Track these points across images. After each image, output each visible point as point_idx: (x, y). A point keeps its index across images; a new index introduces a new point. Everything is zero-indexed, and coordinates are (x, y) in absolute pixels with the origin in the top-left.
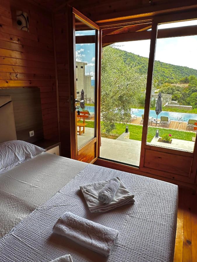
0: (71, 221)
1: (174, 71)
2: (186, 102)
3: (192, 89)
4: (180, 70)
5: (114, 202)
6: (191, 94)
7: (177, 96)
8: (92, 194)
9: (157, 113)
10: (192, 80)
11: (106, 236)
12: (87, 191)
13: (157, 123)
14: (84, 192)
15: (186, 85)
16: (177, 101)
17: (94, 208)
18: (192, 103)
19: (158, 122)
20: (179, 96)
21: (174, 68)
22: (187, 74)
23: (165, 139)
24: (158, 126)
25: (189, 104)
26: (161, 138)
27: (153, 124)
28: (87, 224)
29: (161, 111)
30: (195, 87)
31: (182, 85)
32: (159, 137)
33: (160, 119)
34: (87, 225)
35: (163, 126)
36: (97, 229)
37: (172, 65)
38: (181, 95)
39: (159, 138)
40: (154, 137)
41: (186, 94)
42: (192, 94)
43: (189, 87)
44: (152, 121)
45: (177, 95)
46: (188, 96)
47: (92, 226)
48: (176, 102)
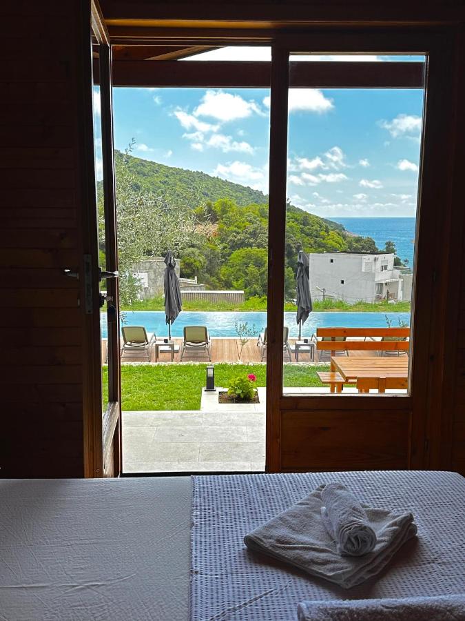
0: (343, 617)
1: (168, 184)
2: (220, 280)
3: (231, 240)
4: (185, 182)
5: (383, 544)
6: (229, 255)
7: (192, 264)
8: (302, 544)
9: (170, 318)
10: (224, 211)
11: (456, 613)
12: (278, 541)
13: (173, 352)
14: (273, 546)
15: (212, 228)
16: (196, 278)
17: (352, 573)
18: (237, 280)
19: (176, 348)
20: (197, 264)
21: (167, 177)
22: (207, 195)
23: (239, 392)
24: (180, 358)
25: (228, 285)
26: (226, 390)
27: (161, 356)
28: (387, 608)
29: (180, 310)
30: (237, 233)
31: (200, 229)
32: (218, 389)
33: (183, 338)
34: (390, 610)
35: (195, 358)
36: (422, 608)
37: (159, 165)
38: (202, 258)
39: (217, 392)
40: (203, 392)
41: (216, 256)
42: (232, 255)
43: (220, 235)
44: (157, 346)
45: (192, 260)
46: (223, 262)
47: (404, 606)
48: (194, 281)
